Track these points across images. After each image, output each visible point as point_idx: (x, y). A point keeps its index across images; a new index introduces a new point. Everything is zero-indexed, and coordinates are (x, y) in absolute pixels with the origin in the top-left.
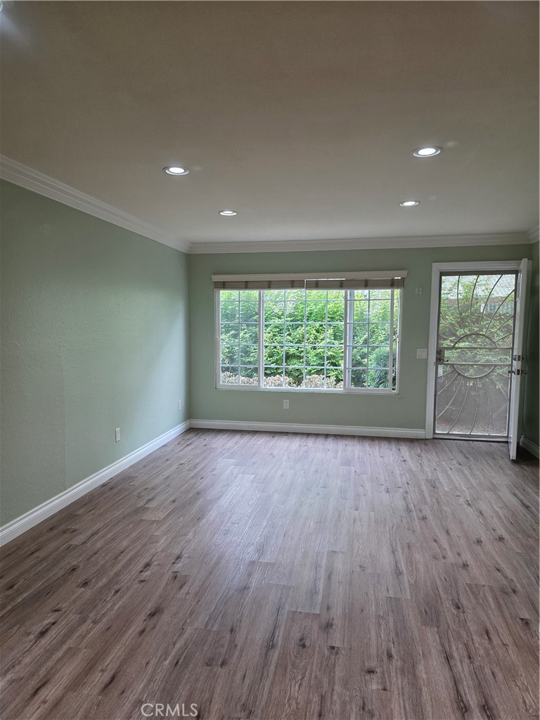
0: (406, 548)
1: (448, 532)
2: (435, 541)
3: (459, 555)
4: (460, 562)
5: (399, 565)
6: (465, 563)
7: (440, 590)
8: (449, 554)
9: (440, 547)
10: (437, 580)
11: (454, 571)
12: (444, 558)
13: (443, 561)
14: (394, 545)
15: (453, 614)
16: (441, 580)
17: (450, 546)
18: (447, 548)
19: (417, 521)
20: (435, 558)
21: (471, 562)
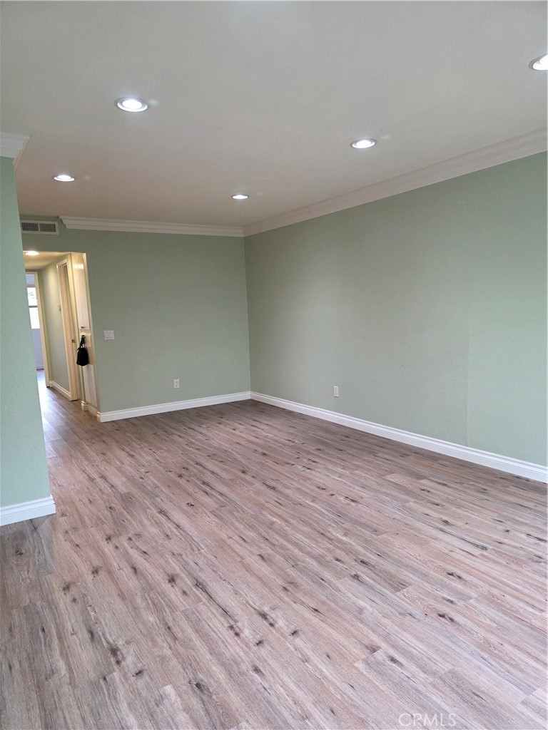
0: (169, 534)
1: (135, 569)
2: (145, 552)
3: (117, 547)
4: (114, 540)
5: (166, 518)
6: (109, 541)
7: (126, 513)
8: (126, 544)
9: (137, 548)
10: (130, 518)
11: (118, 530)
12: (130, 539)
13: (130, 535)
14: (181, 532)
15: (113, 503)
16: (128, 520)
17: (127, 552)
18: (130, 550)
19: (178, 570)
20: (138, 535)
21: (103, 543)
